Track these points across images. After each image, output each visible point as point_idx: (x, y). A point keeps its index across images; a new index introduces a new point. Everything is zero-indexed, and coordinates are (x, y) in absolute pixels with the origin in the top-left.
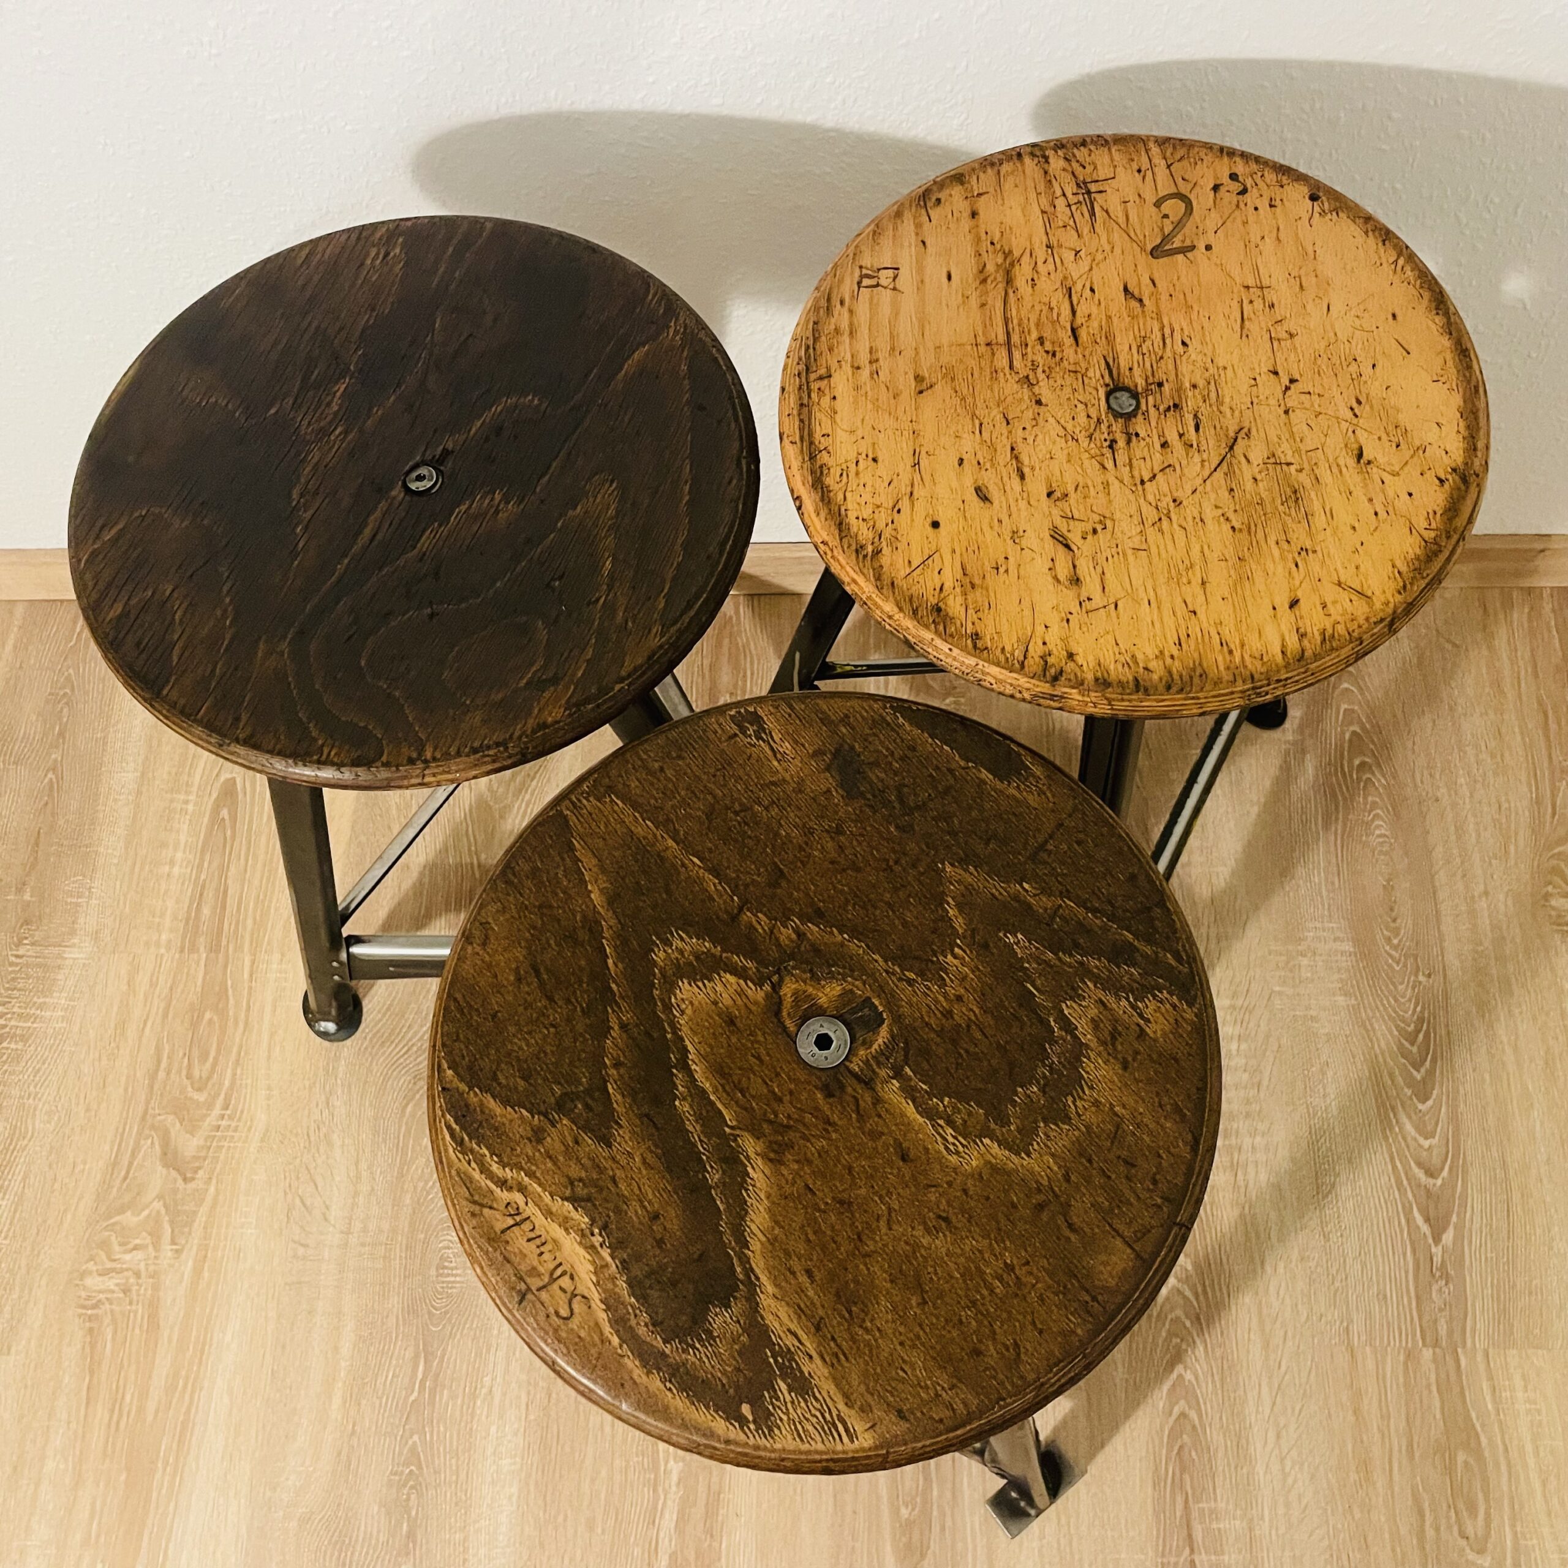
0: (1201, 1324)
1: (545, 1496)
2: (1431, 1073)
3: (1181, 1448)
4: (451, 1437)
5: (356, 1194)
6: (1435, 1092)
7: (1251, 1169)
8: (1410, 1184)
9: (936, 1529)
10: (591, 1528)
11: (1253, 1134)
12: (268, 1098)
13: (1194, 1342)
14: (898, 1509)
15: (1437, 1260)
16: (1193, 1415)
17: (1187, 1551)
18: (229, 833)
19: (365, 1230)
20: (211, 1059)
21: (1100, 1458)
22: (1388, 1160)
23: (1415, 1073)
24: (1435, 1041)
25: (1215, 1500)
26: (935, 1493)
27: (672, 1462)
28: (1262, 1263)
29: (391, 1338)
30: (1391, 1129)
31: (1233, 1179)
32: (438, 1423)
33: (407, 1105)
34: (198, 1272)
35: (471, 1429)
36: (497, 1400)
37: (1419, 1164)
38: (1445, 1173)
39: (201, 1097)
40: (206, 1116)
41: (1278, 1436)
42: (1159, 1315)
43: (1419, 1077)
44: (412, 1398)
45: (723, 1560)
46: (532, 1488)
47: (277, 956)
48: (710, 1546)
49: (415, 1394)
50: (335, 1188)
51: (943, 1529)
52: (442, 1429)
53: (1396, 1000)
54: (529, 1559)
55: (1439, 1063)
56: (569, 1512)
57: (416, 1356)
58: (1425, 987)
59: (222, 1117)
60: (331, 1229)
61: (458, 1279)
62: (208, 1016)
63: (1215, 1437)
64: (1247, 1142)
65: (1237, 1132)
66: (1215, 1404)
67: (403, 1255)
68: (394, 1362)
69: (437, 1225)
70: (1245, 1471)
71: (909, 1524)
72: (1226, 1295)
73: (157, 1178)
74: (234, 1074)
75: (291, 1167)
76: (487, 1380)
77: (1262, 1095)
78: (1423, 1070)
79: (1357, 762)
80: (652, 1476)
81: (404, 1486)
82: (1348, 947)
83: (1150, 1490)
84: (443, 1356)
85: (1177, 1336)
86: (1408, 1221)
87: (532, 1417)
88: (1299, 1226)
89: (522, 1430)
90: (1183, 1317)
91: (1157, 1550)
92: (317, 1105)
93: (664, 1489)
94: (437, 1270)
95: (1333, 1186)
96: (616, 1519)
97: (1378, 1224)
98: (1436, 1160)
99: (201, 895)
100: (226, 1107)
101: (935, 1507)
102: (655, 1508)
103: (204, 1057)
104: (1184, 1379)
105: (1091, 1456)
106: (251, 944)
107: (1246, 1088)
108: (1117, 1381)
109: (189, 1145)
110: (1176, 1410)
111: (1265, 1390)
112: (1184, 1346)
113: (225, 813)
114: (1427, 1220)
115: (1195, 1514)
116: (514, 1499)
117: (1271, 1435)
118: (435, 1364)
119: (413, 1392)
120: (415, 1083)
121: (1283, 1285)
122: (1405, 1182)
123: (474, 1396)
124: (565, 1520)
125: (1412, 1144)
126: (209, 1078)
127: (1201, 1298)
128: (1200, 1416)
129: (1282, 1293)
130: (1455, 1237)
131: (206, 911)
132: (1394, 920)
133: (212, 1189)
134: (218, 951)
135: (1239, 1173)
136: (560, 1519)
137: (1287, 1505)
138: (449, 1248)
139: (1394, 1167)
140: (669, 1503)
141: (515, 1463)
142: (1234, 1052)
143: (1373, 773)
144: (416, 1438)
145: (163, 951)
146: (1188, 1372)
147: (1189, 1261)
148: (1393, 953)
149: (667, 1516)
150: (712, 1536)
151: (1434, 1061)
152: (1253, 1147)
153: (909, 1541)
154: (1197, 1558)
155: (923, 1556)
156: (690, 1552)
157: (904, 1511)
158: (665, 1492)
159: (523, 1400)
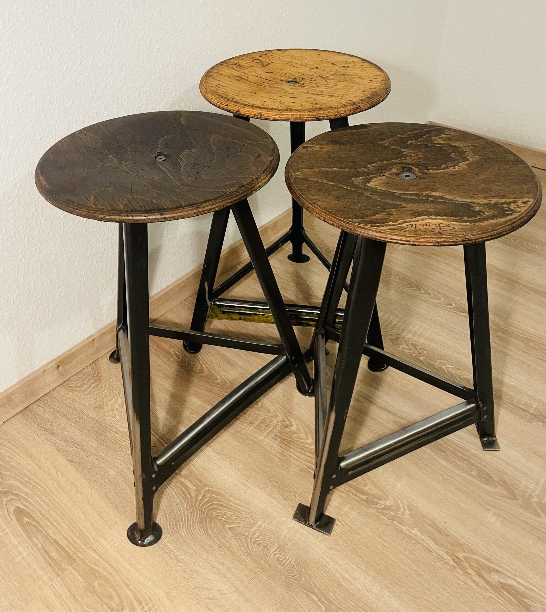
1: (397, 583)
2: (424, 289)
4: (350, 604)
5: (225, 575)
6: (430, 292)
10: (420, 575)
12: (154, 583)
17: (527, 413)
18: (35, 524)
19: (242, 582)
20: (115, 595)
23: (422, 292)
24: (416, 284)
25: (515, 398)
26: (473, 461)
27: (413, 531)
29: (293, 601)
33: (208, 532)
35: (352, 594)
36: (348, 577)
37: (447, 305)
38: (453, 302)
41: (504, 373)
43: (424, 292)
45: (459, 538)
46: (391, 586)
47: (102, 540)
48: (451, 538)
49: (323, 607)
50: (215, 582)
51: (485, 467)
52: (344, 605)
53: (400, 283)
54: (418, 606)
56: (409, 579)
57: (308, 596)
58: (401, 278)
59: (143, 607)
60: (230, 595)
61: (290, 559)
62: (96, 584)
67: (264, 573)
68: (304, 607)
69: (263, 553)
70: (510, 386)
71: (478, 474)
74: (131, 590)
75: (190, 593)
76: (337, 575)
77: (404, 319)
80: (414, 541)
84: (315, 585)
86: (460, 315)
87: (363, 568)
88: (447, 335)
89: (366, 575)
90: (456, 371)
91: (522, 419)
92: (175, 566)
93: (421, 540)
94: (280, 564)
95: (440, 322)
96: (422, 563)
97: (457, 321)
99: (46, 551)
100: (140, 603)
101: (478, 464)
102: (426, 547)
103: (111, 597)
106: (86, 546)
112: (465, 376)
113: (25, 519)
114: (463, 312)
115: (516, 404)
116: (391, 596)
118: (316, 590)
120: (202, 523)
122: (449, 310)
123: (340, 585)
124: (411, 582)
125: (440, 303)
126: (122, 603)
127: (453, 364)
131: (54, 554)
134: (75, 561)
136: (410, 584)
137: (526, 384)
138: (275, 554)
139: (444, 309)
140: (427, 542)
141: (377, 587)
145: (50, 583)
149: (431, 545)
150: (448, 535)
153: (484, 478)
154: (530, 412)
155: (492, 478)
156: (450, 547)
157: (474, 473)
158: (423, 540)
159: (354, 566)
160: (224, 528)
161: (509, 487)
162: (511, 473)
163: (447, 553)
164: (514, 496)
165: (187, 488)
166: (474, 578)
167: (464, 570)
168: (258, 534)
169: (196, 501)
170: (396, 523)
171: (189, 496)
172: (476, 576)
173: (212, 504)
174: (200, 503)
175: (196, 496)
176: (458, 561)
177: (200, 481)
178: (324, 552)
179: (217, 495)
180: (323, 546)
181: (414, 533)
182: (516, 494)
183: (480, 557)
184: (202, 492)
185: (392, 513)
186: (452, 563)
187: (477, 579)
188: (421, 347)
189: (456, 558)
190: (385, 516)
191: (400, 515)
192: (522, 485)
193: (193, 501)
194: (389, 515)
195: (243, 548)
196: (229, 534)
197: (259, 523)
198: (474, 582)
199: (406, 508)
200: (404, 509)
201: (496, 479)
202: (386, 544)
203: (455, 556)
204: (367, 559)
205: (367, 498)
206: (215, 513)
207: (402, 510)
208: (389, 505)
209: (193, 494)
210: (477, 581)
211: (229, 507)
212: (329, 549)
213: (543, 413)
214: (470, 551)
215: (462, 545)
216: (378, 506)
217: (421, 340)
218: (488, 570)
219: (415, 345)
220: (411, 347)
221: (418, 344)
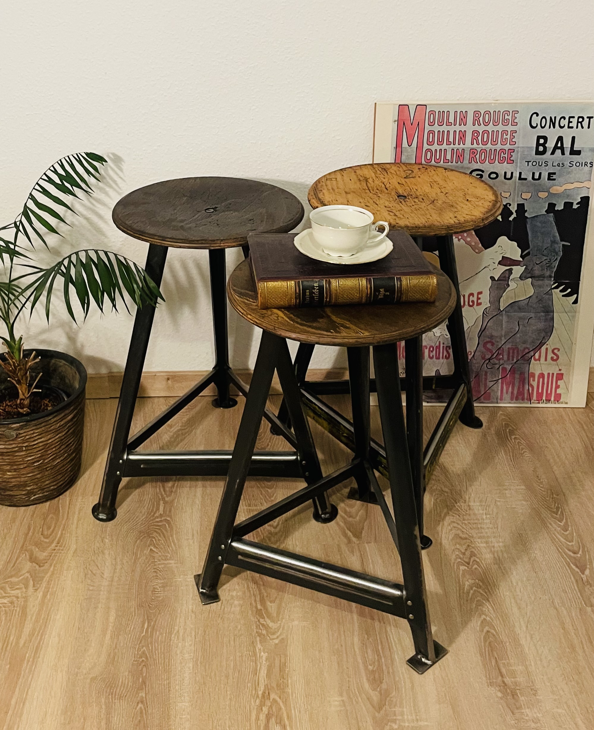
0: (489, 601)
2: (566, 523)
3: (490, 643)
4: (161, 648)
5: (115, 569)
6: (570, 529)
7: (500, 553)
8: (567, 557)
9: (386, 672)
11: (498, 542)
12: (77, 540)
13: (488, 607)
14: (367, 667)
15: (585, 579)
16: (493, 631)
17: (500, 678)
19: (120, 580)
20: (52, 529)
21: (454, 645)
22: (556, 549)
23: (559, 523)
24: (565, 513)
25: (509, 660)
26: (383, 660)
27: (262, 653)
28: (511, 582)
29: (132, 616)
30: (554, 539)
31: (493, 556)
32: (155, 643)
33: (137, 540)
34: (45, 596)
35: (170, 645)
36: (181, 634)
37: (569, 550)
38: (580, 553)
39: (47, 540)
40: (49, 546)
41: (532, 638)
42: (471, 599)
44: (142, 635)
45: (290, 686)
46: (199, 664)
47: (81, 497)
48: (283, 681)
50: (106, 567)
51: (388, 673)
52: (156, 645)
53: (546, 502)
55: (569, 520)
56: (217, 672)
57: (144, 621)
58: (557, 499)
59: (57, 546)
60: (105, 580)
61: (162, 595)
62: (51, 516)
63: (503, 637)
65: (491, 542)
66: (501, 627)
69: (151, 578)
70: (519, 649)
71: (373, 671)
72: (498, 592)
73: (27, 566)
74: (62, 533)
75: (87, 561)
76: (176, 628)
77: (499, 530)
78: (563, 522)
79: (514, 438)
80: (254, 658)
81: (140, 665)
82: (523, 487)
83: (479, 658)
85: (480, 605)
86: (569, 568)
87: (197, 639)
88: (524, 570)
89: (193, 644)
91: (486, 676)
92: (98, 542)
93: (260, 662)
94: (152, 592)
95: (535, 558)
96: (239, 674)
97: (557, 569)
98: (575, 549)
100: (59, 543)
101: (384, 665)
102: (256, 669)
103: (49, 528)
104: (486, 620)
105: (451, 645)
107: (492, 528)
110: (485, 630)
111: (522, 623)
112: (484, 608)
114: (577, 567)
115: (501, 665)
117: (529, 638)
118: (153, 623)
119: (143, 633)
120: (140, 534)
122: (565, 556)
123: (170, 634)
124: (215, 675)
125: (564, 544)
126: (51, 535)
127: (488, 592)
128: (496, 631)
129: (522, 590)
130: (590, 572)
132: (539, 480)
135: (495, 554)
136: (213, 674)
137: (541, 660)
138: (157, 585)
139: (559, 551)
140: (263, 667)
141: (190, 656)
142: (485, 518)
143: (521, 441)
144: (144, 648)
146: (488, 617)
147: (480, 581)
148: (542, 489)
149: (262, 672)
150: (283, 678)
151: (567, 519)
152: (499, 546)
153: (374, 677)
154: (505, 680)
155: (381, 683)
156: (274, 685)
157: (370, 667)
158: (261, 664)
159: (193, 634)
160: (149, 546)
161: (386, 699)
162: (404, 695)
163: (266, 686)
164: (380, 708)
165: (158, 509)
167: (262, 704)
168: (163, 566)
169: (152, 520)
170: (258, 639)
171: (153, 514)
172: (264, 716)
173: (159, 529)
174: (153, 523)
175: (157, 517)
176: (266, 696)
177: (170, 511)
178: (187, 610)
179: (169, 527)
180: (190, 607)
181: (261, 655)
182: (384, 709)
183: (286, 710)
184: (163, 519)
185: (264, 632)
186: (260, 693)
187: (262, 717)
188: (478, 560)
189: (267, 693)
190: (257, 629)
191: (268, 638)
192: (400, 709)
193: (152, 518)
194: (260, 631)
195: (143, 565)
196: (147, 552)
197: (171, 562)
198: (257, 719)
199: (280, 638)
200: (278, 637)
201: (384, 686)
202: (232, 643)
203: (269, 693)
204: (207, 638)
205: (261, 609)
206: (155, 534)
207: (275, 636)
208: (270, 626)
209: (157, 515)
211: (167, 539)
212: (192, 611)
213: (517, 691)
214: (284, 700)
215: (284, 692)
216: (261, 620)
217: (488, 556)
218: (278, 721)
219: (473, 554)
220: (468, 553)
221: (478, 556)
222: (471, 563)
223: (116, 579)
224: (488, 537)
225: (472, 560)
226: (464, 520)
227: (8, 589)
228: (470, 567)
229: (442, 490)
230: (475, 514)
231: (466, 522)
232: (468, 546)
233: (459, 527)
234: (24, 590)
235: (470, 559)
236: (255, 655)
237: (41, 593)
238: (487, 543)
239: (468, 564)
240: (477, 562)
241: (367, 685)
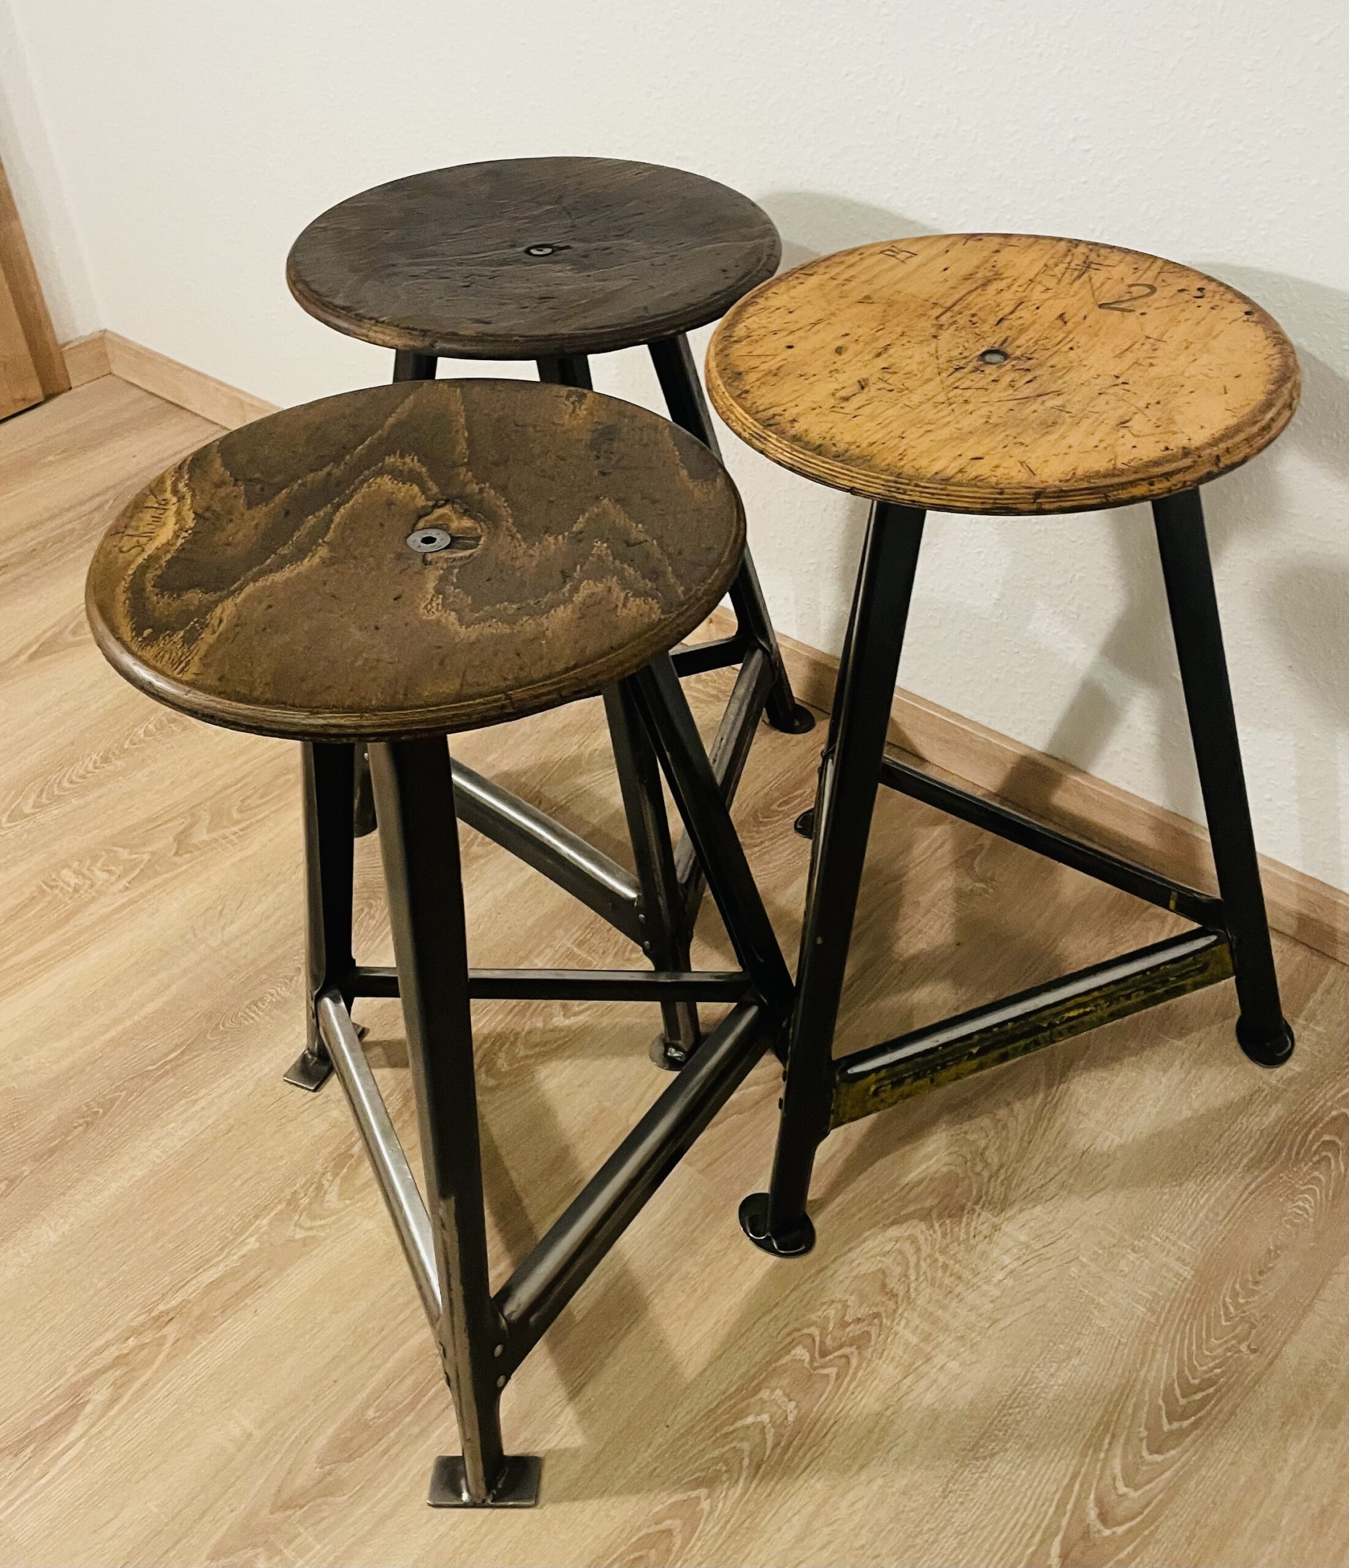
0: (756, 1473)
1: (153, 1194)
2: (1183, 1433)
3: (641, 1558)
4: (143, 1110)
5: (256, 926)
6: (1173, 1452)
7: (923, 1384)
8: (1073, 1512)
9: (382, 1446)
10: (156, 1239)
11: (953, 1356)
12: (270, 840)
13: (737, 1481)
14: (368, 1407)
16: (678, 1541)
19: (237, 950)
20: (264, 800)
21: (565, 1506)
22: (1069, 1475)
23: (1165, 1420)
24: (1212, 1409)
26: (408, 1419)
27: (253, 1239)
28: (862, 1467)
29: (177, 1024)
30: (1097, 1450)
31: (899, 1378)
32: (146, 1096)
34: (123, 906)
35: (160, 1115)
36: (194, 1110)
37: (1100, 1502)
38: (1120, 1530)
39: (236, 815)
40: (227, 827)
42: (726, 1435)
43: (1166, 1427)
44: (148, 1068)
45: (213, 1335)
46: (152, 1182)
48: (215, 1317)
49: (154, 1068)
50: (248, 915)
52: (144, 1101)
53: (1199, 1348)
54: (98, 1226)
55: (1198, 1432)
56: (155, 1217)
57: (180, 1045)
58: (1240, 1358)
59: (235, 834)
60: (220, 936)
61: (256, 1018)
64: (940, 1359)
65: (938, 1345)
66: (706, 1547)
67: (241, 981)
68: (164, 1039)
69: (279, 978)
71: (367, 1426)
72: (803, 1466)
73: (164, 842)
74: (267, 816)
75: (239, 886)
76: (204, 1091)
77: (990, 1332)
78: (1176, 1425)
79: (1326, 1137)
80: (231, 1238)
81: (84, 1117)
82: (1188, 1273)
84: (196, 1056)
85: (726, 1462)
86: (1042, 1542)
88: (926, 1463)
89: (187, 1140)
90: (746, 1453)
93: (229, 1252)
94: (251, 1002)
95: (993, 1455)
96: (180, 1245)
97: (1008, 1522)
98: (1120, 1512)
100: (243, 830)
101: (397, 1430)
102: (208, 1261)
103: (262, 796)
104: (698, 1504)
105: (557, 1500)
107: (981, 1315)
108: (639, 1458)
109: (201, 835)
110: (667, 1523)
112: (725, 1477)
116: (134, 1180)
118: (186, 1058)
119: (153, 1065)
121: (865, 1501)
122: (1069, 1507)
123: (185, 1095)
124: (147, 1220)
125: (1107, 1479)
126: (251, 809)
127: (779, 1450)
128: (683, 1547)
129: (859, 1505)
132: (1256, 1283)
133: (184, 868)
135: (910, 1378)
136: (145, 1217)
138: (272, 995)
139: (1070, 1485)
140: (222, 1265)
141: (160, 1157)
142: (995, 1280)
143: (1336, 1157)
144: (124, 1093)
146: (709, 1501)
147: (795, 1412)
148: (1232, 1309)
149: (211, 1272)
150: (223, 1312)
151: (1195, 1426)
152: (942, 1367)
153: (351, 1439)
155: (350, 1459)
156: (196, 1312)
157: (371, 1413)
158: (228, 1255)
159: (210, 1122)
161: (314, 1499)
162: (350, 1521)
163: (185, 1302)
164: (285, 1507)
166: (113, 1348)
167: (138, 1331)
170: (281, 1206)
172: (117, 1354)
176: (161, 1321)
178: (255, 1072)
180: (267, 1070)
181: (248, 1241)
182: (289, 1512)
183: (156, 1372)
185: (305, 1201)
186: (161, 1308)
187: (113, 1352)
188: (854, 1362)
189: (169, 1318)
190: (302, 1187)
191: (296, 1218)
192: (311, 1539)
194: (302, 1195)
198: (107, 1346)
199: (313, 1233)
200: (311, 1228)
201: (345, 1470)
202: (238, 1183)
204: (217, 1145)
205: (353, 1156)
207: (308, 1224)
208: (327, 1197)
210: (106, 1353)
212: (260, 1079)
214: (174, 1353)
215: (193, 1338)
216: (329, 1176)
217: (890, 1370)
218: (119, 1383)
219: (861, 1342)
220: (854, 1330)
221: (867, 1353)
222: (827, 1358)
223: (236, 944)
224: (946, 1329)
225: (846, 1350)
226: (943, 1251)
227: (99, 864)
228: (816, 1364)
229: (982, 1154)
230: (983, 1255)
231: (941, 1259)
232: (877, 1315)
233: (913, 1260)
234: (113, 878)
235: (841, 1347)
236: (244, 1229)
237: (125, 899)
238: (927, 1338)
239: (824, 1354)
240: (848, 1362)
241: (321, 1442)
